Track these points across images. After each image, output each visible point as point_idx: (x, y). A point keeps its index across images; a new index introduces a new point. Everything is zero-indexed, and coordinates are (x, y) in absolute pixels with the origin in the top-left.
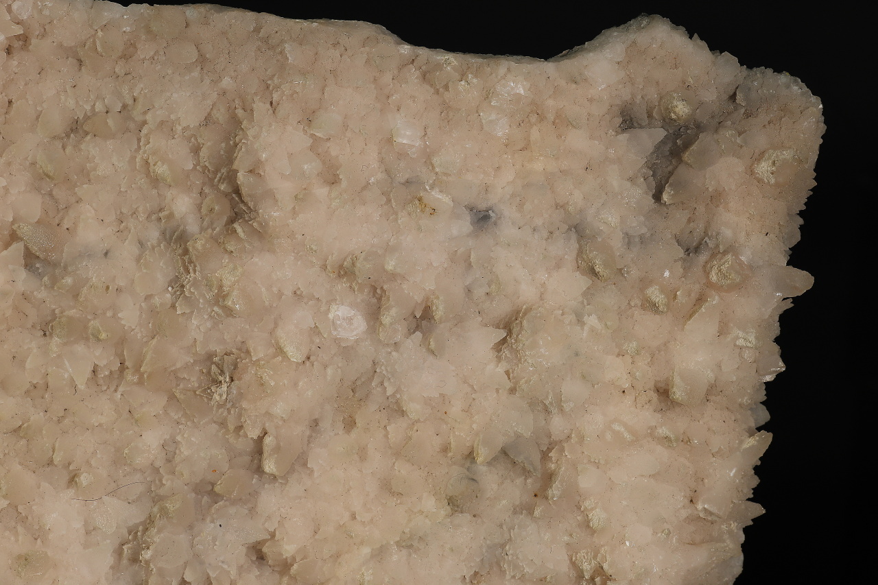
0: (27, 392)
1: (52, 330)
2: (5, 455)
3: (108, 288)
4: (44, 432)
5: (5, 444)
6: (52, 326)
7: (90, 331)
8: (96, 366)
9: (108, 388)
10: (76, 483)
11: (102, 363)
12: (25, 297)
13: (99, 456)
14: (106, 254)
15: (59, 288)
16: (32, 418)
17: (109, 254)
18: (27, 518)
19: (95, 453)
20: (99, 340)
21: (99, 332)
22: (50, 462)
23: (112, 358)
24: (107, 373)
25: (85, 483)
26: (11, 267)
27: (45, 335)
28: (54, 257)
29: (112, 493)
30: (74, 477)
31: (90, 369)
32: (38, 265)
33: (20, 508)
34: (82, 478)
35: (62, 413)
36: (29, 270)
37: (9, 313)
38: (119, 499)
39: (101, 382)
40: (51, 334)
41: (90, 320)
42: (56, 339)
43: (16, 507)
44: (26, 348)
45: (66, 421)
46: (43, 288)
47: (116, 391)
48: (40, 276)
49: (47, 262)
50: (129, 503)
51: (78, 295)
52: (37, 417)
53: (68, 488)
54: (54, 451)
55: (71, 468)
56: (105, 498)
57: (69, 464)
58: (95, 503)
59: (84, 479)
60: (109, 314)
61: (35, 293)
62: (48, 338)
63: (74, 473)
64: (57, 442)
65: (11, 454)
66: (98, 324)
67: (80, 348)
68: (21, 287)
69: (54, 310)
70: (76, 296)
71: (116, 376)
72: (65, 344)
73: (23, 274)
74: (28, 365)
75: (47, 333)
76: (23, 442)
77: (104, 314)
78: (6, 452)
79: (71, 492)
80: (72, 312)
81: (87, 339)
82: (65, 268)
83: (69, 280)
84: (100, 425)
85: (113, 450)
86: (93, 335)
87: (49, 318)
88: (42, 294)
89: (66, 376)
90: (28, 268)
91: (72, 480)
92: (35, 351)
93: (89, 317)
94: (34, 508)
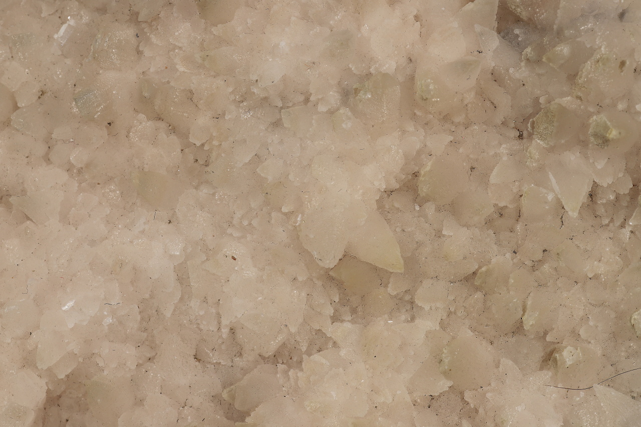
0: (489, 222)
1: (533, 128)
2: (450, 314)
3: (623, 64)
4: (512, 281)
5: (451, 298)
6: (533, 123)
7: (591, 131)
8: (595, 185)
9: (612, 220)
10: (555, 360)
11: (605, 182)
12: (496, 77)
13: (591, 323)
14: (622, 16)
15: (549, 60)
16: (494, 260)
17: (626, 15)
18: (477, 411)
19: (585, 319)
20: (605, 141)
21: (606, 128)
22: (518, 329)
23: (621, 175)
24: (612, 197)
25: (569, 362)
26: (478, 28)
27: (521, 137)
28: (543, 16)
29: (609, 382)
30: (552, 353)
31: (586, 189)
32: (517, 31)
33: (468, 396)
34: (565, 353)
35: (539, 255)
36: (503, 37)
37: (470, 97)
38: (617, 390)
39: (601, 211)
40: (530, 135)
41: (590, 115)
42: (538, 142)
43: (462, 394)
44: (492, 153)
45: (546, 267)
46: (523, 64)
47: (622, 226)
48: (518, 47)
49: (530, 24)
50: (633, 397)
51: (576, 75)
52: (501, 260)
53: (541, 369)
54: (524, 311)
55: (548, 338)
56: (599, 389)
57: (546, 333)
58: (582, 394)
59: (568, 356)
60: (620, 106)
61: (511, 70)
62: (525, 140)
63: (552, 347)
64: (530, 298)
65: (459, 314)
66: (605, 119)
67: (572, 158)
68: (490, 61)
69: (537, 99)
70: (572, 77)
71: (625, 204)
72: (551, 150)
73: (494, 42)
74: (494, 178)
75: (525, 134)
76: (478, 295)
77: (614, 105)
78: (452, 309)
79: (547, 375)
80: (566, 101)
81: (584, 144)
82: (559, 33)
83: (564, 50)
84: (596, 277)
85: (613, 315)
86: (596, 135)
87: (530, 110)
88: (521, 72)
89: (550, 197)
90: (502, 34)
91: (549, 358)
92: (505, 158)
93: (591, 109)
94: (489, 395)
